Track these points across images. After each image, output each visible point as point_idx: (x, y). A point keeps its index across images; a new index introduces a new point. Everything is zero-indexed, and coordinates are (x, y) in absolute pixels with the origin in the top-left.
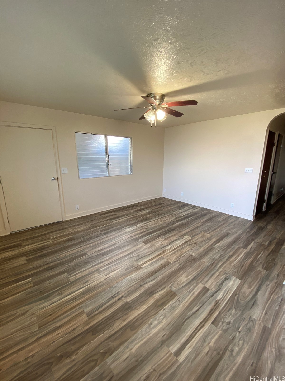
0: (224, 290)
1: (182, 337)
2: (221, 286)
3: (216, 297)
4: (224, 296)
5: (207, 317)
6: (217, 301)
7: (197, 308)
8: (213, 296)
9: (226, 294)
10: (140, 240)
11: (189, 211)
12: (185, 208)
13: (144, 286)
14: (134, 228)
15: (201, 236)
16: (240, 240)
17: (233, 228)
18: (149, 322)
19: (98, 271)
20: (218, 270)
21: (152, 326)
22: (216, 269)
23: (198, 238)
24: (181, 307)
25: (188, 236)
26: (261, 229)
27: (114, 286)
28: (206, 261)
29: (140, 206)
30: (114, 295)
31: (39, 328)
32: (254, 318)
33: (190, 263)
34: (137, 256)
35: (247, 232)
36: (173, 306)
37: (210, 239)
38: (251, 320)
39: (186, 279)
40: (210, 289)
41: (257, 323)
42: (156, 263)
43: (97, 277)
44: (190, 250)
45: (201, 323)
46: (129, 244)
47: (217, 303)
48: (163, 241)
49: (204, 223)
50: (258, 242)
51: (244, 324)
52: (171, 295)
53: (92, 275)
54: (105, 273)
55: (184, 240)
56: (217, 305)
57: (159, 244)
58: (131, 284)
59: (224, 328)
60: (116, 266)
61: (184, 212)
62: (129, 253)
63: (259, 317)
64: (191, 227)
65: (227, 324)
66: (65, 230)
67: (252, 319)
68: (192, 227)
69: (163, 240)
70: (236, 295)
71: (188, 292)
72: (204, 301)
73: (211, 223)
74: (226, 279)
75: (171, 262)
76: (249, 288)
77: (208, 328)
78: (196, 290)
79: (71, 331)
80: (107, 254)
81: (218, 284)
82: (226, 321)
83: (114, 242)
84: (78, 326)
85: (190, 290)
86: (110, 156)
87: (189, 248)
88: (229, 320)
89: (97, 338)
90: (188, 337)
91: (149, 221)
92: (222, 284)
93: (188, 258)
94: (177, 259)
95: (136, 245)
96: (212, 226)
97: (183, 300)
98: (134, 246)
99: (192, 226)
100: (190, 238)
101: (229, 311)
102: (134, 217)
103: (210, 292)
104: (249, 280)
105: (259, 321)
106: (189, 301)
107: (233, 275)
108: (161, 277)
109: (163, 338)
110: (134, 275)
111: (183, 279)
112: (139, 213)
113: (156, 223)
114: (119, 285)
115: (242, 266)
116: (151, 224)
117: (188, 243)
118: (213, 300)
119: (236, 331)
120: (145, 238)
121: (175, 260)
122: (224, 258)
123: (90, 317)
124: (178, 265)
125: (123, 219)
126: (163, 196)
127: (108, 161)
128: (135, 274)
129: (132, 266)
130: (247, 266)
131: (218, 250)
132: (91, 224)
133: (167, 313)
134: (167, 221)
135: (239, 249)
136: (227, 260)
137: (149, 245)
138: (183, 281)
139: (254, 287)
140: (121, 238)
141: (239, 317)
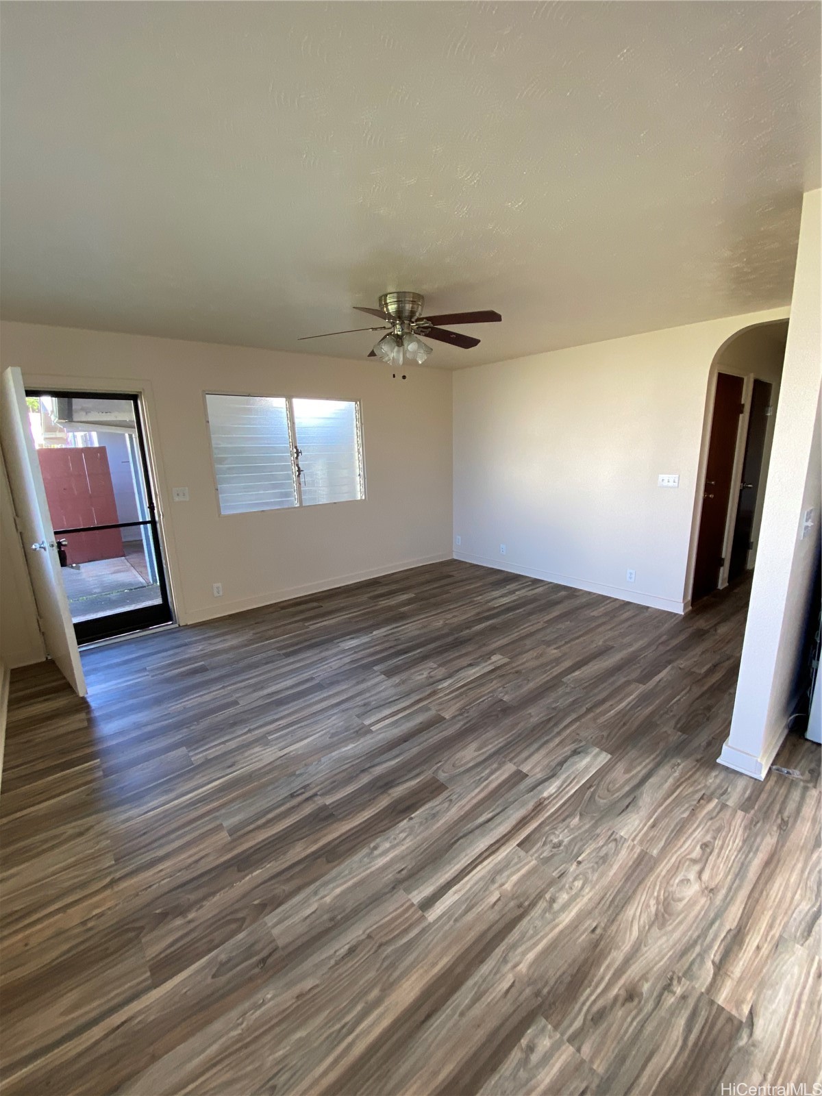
0: (563, 777)
1: (444, 872)
2: (559, 768)
3: (541, 792)
4: (561, 790)
5: (510, 832)
6: (542, 800)
7: (490, 815)
8: (535, 791)
9: (567, 786)
10: (375, 668)
11: (517, 593)
12: (508, 587)
13: (371, 770)
14: (365, 639)
15: (535, 654)
16: (634, 664)
17: (623, 635)
18: (372, 845)
19: (262, 741)
20: (559, 733)
21: (376, 853)
22: (556, 730)
23: (528, 660)
24: (454, 813)
25: (500, 657)
26: (700, 635)
27: (297, 773)
28: (535, 714)
29: (386, 585)
30: (295, 792)
31: (115, 861)
32: (622, 834)
33: (493, 718)
34: (365, 705)
35: (659, 644)
36: (434, 811)
37: (557, 661)
38: (613, 839)
39: (477, 753)
40: (530, 774)
41: (626, 845)
42: (408, 721)
43: (257, 755)
44: (501, 688)
45: (492, 845)
46: (347, 679)
47: (541, 804)
48: (435, 669)
49: (550, 622)
50: (682, 666)
51: (593, 846)
52: (434, 789)
53: (246, 751)
54: (280, 745)
55: (490, 666)
56: (540, 807)
57: (424, 676)
58: (340, 767)
59: (545, 855)
60: (308, 730)
61: (501, 598)
62: (344, 698)
63: (635, 834)
64: (514, 633)
65: (554, 847)
66: (187, 647)
67: (618, 836)
68: (516, 635)
69: (435, 666)
70: (591, 787)
71: (474, 782)
72: (510, 800)
73: (569, 622)
74: (575, 753)
75: (447, 717)
76: (627, 771)
77: (507, 855)
78: (497, 778)
79: (190, 865)
80: (289, 703)
81: (553, 764)
82: (551, 841)
83: (310, 673)
84: (206, 855)
85: (482, 777)
86: (301, 452)
87: (499, 685)
88: (560, 838)
89: (248, 878)
90: (457, 873)
91: (405, 623)
92: (561, 764)
93: (490, 707)
94: (462, 711)
95: (364, 681)
96: (569, 631)
97: (460, 797)
98: (358, 683)
99: (518, 632)
100: (506, 660)
101: (564, 820)
102: (369, 613)
103: (528, 782)
104: (633, 753)
105: (633, 840)
106: (475, 801)
107: (596, 744)
108: (415, 750)
109: (398, 876)
110: (349, 748)
111: (469, 753)
112: (384, 603)
113: (424, 627)
114: (311, 769)
115: (624, 724)
116: (410, 629)
117: (499, 672)
118: (532, 797)
119: (572, 860)
120: (390, 662)
121: (457, 713)
122: (581, 706)
123: (235, 836)
124: (462, 723)
125: (337, 619)
126: (455, 557)
127: (298, 465)
128: (353, 745)
129: (347, 729)
130: (636, 723)
131: (572, 688)
132: (254, 631)
133: (417, 826)
134: (456, 620)
135: (628, 683)
136: (589, 710)
137: (396, 679)
138: (468, 758)
139: (640, 770)
140: (328, 664)
141: (586, 831)
